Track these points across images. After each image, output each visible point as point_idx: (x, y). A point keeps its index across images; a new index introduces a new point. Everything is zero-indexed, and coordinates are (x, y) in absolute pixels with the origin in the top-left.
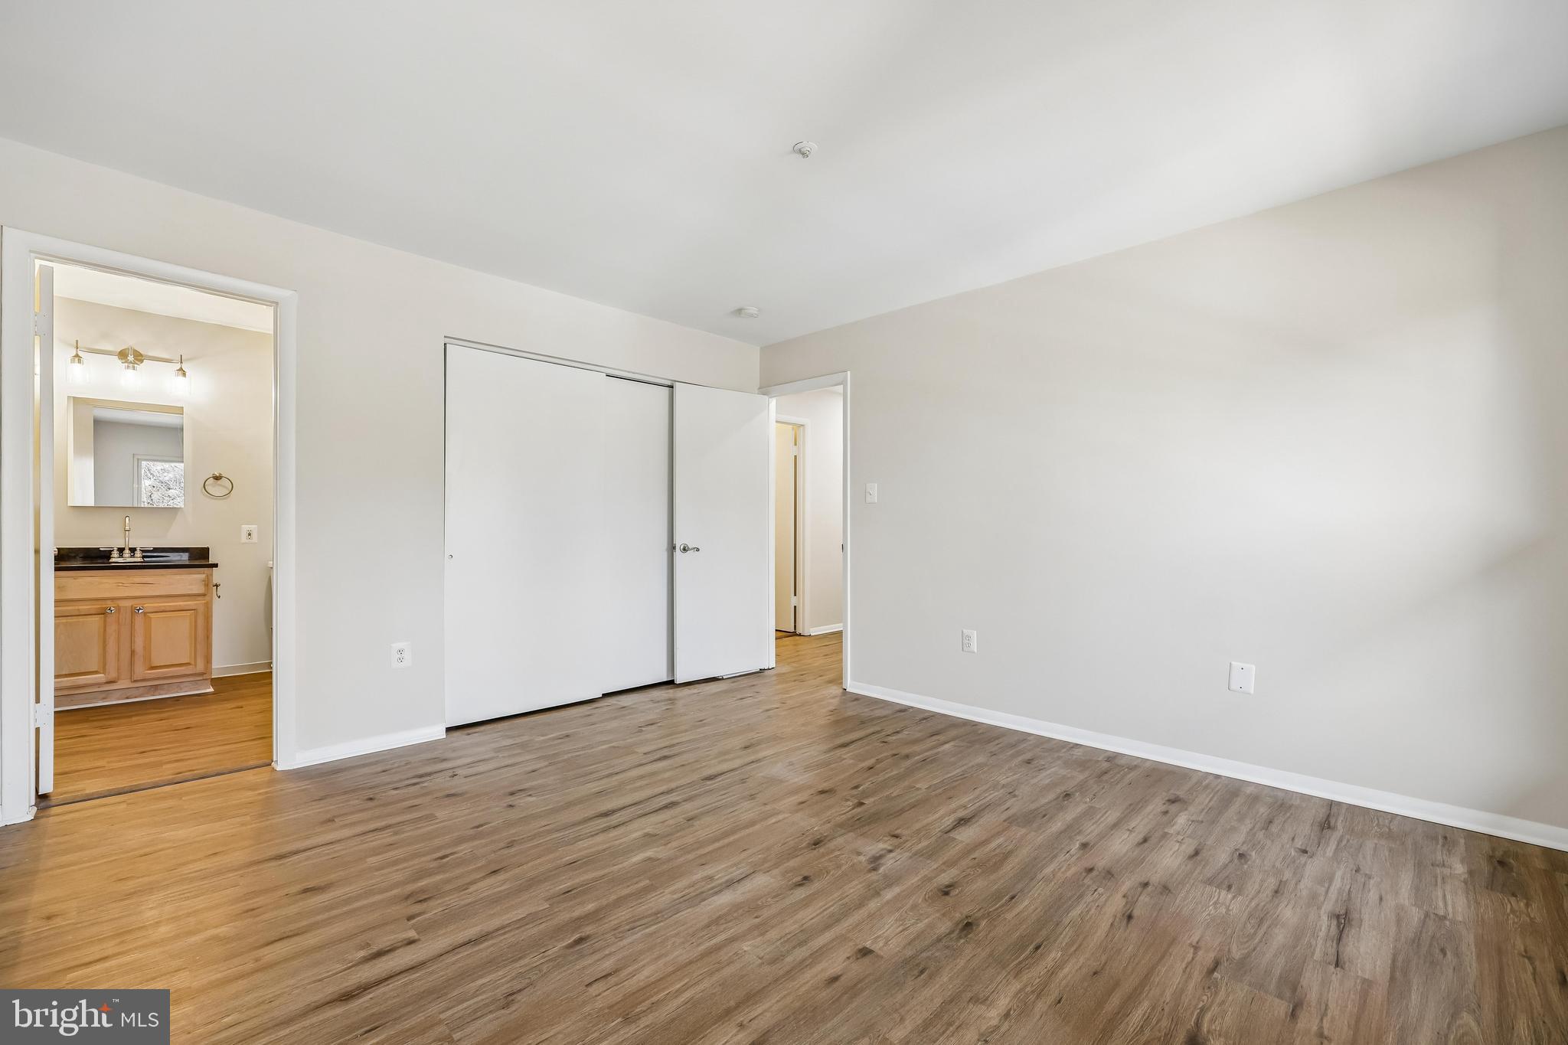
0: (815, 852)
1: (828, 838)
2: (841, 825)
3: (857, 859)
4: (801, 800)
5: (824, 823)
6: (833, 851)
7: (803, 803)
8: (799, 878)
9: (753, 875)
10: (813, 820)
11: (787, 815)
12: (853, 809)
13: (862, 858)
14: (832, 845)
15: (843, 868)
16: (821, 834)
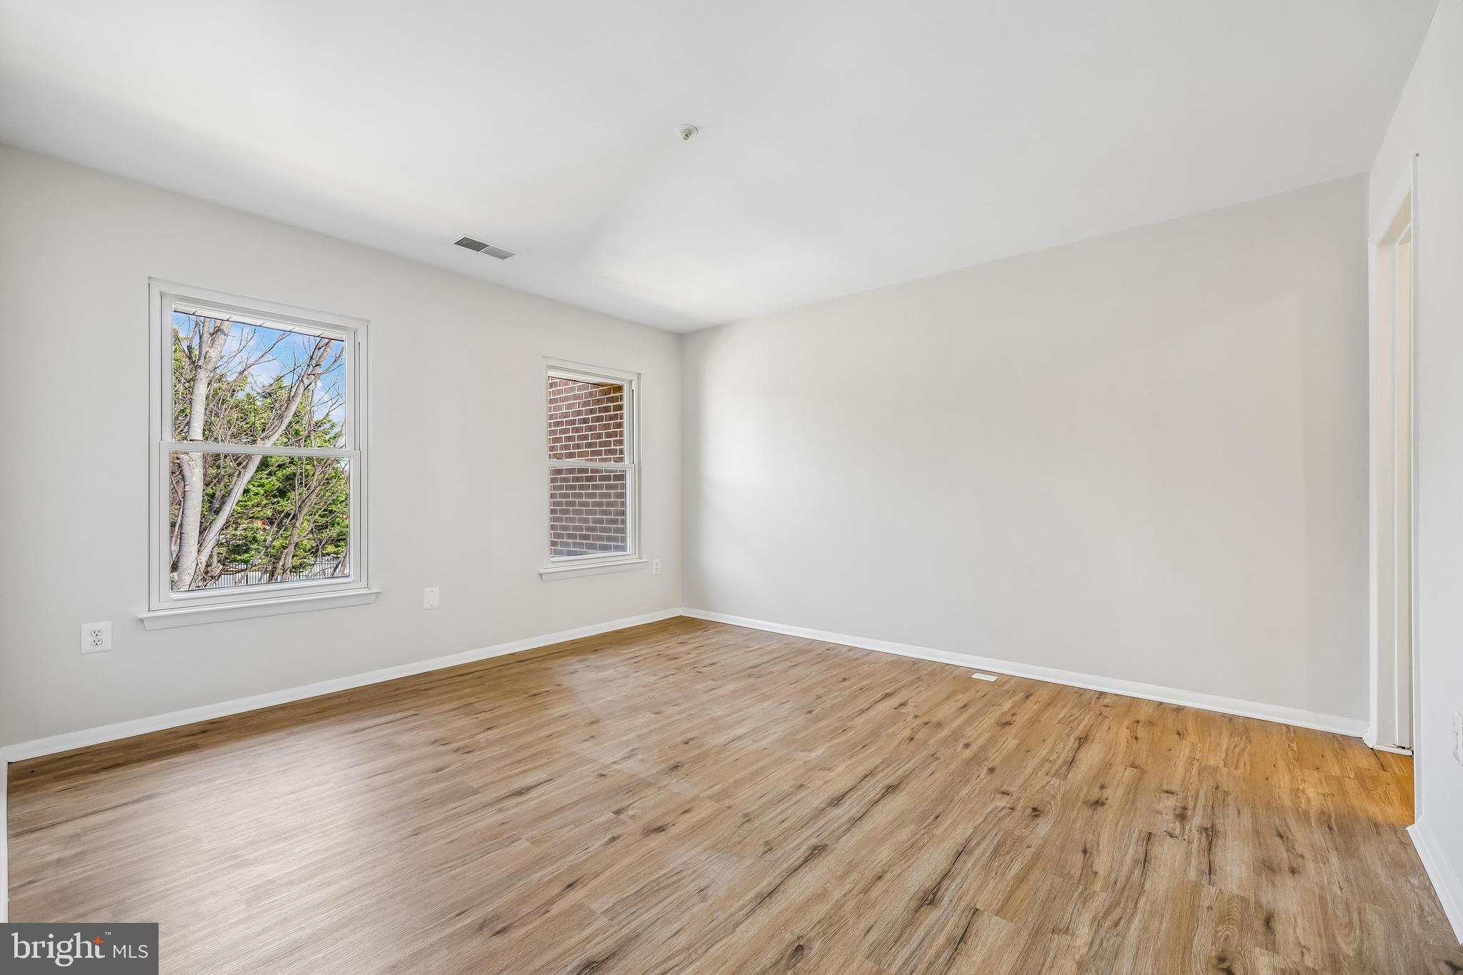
0: (677, 760)
1: (664, 772)
2: (650, 784)
3: (645, 756)
4: (688, 816)
5: (664, 787)
6: (663, 762)
7: (686, 812)
8: (690, 743)
9: (725, 743)
10: (676, 790)
11: (704, 794)
12: (630, 805)
13: (640, 757)
14: (664, 766)
15: (658, 750)
16: (670, 776)
